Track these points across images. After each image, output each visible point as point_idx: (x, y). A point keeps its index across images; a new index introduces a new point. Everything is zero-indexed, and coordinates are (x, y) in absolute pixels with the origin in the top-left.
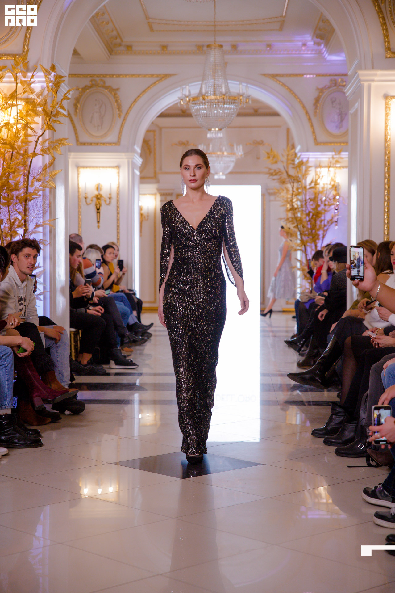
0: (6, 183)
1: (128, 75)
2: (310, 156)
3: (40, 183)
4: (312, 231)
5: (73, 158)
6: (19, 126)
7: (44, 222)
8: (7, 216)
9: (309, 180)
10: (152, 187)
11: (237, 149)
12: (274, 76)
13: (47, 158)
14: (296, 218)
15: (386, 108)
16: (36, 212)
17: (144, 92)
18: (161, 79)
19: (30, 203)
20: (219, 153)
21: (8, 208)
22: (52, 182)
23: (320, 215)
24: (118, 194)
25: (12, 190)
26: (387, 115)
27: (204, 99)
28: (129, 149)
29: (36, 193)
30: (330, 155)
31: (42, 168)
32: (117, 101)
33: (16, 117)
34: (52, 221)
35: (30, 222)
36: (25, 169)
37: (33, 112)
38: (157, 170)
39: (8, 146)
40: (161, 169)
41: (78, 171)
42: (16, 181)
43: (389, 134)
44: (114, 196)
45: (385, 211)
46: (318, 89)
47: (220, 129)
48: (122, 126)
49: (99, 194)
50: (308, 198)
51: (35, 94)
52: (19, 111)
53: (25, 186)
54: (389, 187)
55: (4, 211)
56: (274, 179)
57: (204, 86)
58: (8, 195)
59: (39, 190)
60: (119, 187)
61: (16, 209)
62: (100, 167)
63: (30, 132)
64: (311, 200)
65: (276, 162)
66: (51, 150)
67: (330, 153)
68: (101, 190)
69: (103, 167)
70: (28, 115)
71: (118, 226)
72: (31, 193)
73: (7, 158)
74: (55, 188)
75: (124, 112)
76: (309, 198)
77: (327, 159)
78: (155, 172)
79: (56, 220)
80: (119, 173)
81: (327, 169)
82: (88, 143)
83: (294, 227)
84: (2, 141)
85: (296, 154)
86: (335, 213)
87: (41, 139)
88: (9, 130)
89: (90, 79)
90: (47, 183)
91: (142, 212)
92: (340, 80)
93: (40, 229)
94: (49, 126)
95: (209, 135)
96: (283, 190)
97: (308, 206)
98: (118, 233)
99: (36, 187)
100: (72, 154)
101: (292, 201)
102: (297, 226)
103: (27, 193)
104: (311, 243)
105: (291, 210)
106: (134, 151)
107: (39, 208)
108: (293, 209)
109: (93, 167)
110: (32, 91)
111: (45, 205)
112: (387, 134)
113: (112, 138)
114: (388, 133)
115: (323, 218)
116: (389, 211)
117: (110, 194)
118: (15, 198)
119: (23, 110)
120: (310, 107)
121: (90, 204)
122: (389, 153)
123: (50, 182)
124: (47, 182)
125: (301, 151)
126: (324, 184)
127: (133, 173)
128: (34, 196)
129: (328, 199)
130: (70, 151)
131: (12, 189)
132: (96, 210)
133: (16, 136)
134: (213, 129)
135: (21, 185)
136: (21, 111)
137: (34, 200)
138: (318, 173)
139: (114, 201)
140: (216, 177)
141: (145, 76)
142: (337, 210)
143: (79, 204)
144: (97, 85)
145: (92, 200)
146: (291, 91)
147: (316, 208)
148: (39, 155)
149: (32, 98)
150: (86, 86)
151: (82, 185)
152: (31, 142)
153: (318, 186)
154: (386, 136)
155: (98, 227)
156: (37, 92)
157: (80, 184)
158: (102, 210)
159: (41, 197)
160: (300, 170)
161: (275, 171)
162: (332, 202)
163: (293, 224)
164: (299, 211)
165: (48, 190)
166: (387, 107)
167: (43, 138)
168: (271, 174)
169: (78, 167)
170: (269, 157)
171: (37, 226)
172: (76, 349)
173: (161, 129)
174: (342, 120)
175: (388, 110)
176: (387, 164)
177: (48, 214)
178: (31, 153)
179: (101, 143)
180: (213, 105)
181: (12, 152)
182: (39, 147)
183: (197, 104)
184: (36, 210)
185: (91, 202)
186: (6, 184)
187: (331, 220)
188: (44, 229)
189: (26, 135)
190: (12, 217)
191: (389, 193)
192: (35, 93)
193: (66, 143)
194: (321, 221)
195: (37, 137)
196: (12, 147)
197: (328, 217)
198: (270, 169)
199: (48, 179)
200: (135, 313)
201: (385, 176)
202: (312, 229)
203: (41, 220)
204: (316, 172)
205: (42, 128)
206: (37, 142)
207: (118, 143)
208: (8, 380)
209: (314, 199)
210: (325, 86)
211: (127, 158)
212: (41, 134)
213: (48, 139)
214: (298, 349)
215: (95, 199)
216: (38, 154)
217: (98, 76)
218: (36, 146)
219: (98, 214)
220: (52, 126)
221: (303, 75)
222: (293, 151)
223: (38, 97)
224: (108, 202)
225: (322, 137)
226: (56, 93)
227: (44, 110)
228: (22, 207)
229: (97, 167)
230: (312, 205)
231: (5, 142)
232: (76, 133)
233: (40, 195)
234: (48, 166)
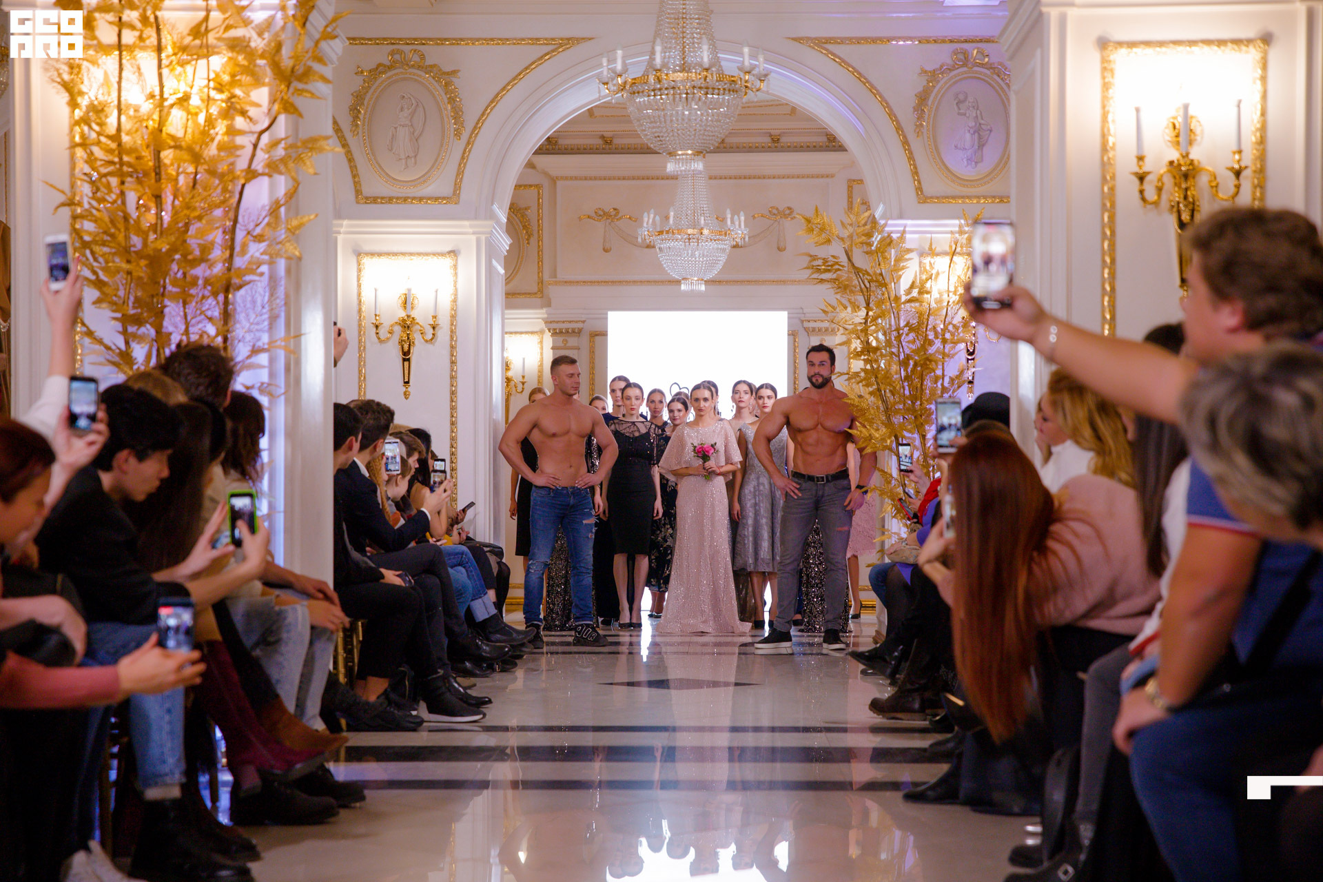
0: (179, 243)
1: (478, 40)
2: (907, 229)
3: (263, 246)
4: (913, 403)
5: (347, 232)
6: (214, 110)
7: (271, 342)
8: (183, 327)
9: (904, 283)
10: (533, 317)
11: (732, 222)
12: (821, 43)
13: (282, 184)
14: (875, 372)
15: (1104, 69)
16: (252, 317)
17: (516, 78)
18: (553, 51)
19: (239, 297)
20: (690, 231)
21: (185, 308)
22: (292, 245)
23: (933, 365)
24: (453, 317)
25: (195, 262)
26: (1106, 86)
27: (659, 80)
28: (480, 212)
29: (252, 269)
30: (954, 225)
31: (267, 208)
32: (451, 100)
33: (206, 90)
34: (292, 340)
35: (236, 341)
36: (226, 213)
37: (247, 75)
38: (546, 277)
39: (185, 156)
40: (554, 274)
41: (359, 264)
42: (204, 240)
43: (1112, 131)
44: (444, 321)
45: (1104, 317)
46: (924, 72)
47: (699, 153)
48: (463, 157)
49: (408, 316)
50: (902, 324)
51: (253, 28)
52: (212, 76)
53: (227, 253)
54: (1113, 261)
55: (173, 313)
56: (822, 281)
57: (658, 49)
58: (184, 274)
59: (259, 265)
60: (455, 301)
61: (204, 309)
62: (411, 254)
63: (240, 122)
64: (912, 329)
65: (828, 241)
66: (291, 165)
67: (957, 222)
68: (412, 308)
69: (419, 254)
70: (234, 82)
71: (453, 393)
72: (239, 268)
73: (183, 189)
74: (300, 259)
75: (469, 126)
76: (907, 325)
77: (949, 235)
78: (541, 282)
79: (303, 338)
80: (455, 267)
81: (947, 259)
82: (382, 198)
83: (871, 393)
84: (172, 143)
85: (874, 221)
86: (968, 359)
87: (265, 139)
88: (189, 113)
89: (392, 47)
90: (280, 246)
91: (510, 374)
92: (975, 52)
93: (263, 359)
94: (285, 104)
95: (671, 167)
96: (846, 308)
97: (904, 344)
98: (453, 408)
99: (252, 257)
100: (345, 222)
101: (865, 331)
102: (879, 390)
103: (229, 269)
104: (910, 431)
105: (862, 353)
106: (492, 216)
107: (260, 308)
108: (867, 349)
109: (395, 254)
110: (247, 23)
111: (275, 299)
112: (1106, 131)
113: (439, 185)
114: (1109, 130)
115: (939, 372)
116: (1113, 317)
117: (435, 317)
118: (200, 282)
119: (224, 73)
120: (907, 116)
121: (388, 339)
122: (1113, 178)
123: (288, 244)
124: (280, 243)
125: (885, 216)
126: (941, 294)
127: (490, 268)
128: (247, 278)
129: (950, 327)
130: (339, 215)
131: (194, 259)
132: (400, 356)
133: (205, 135)
134: (680, 152)
135: (217, 253)
136: (217, 75)
137: (247, 287)
138: (928, 268)
139: (443, 335)
140: (683, 287)
141: (518, 41)
142: (972, 354)
143: (360, 341)
144: (405, 63)
145: (391, 332)
146: (860, 76)
147: (923, 348)
148: (260, 178)
149: (244, 37)
150: (379, 65)
151: (368, 296)
152: (243, 147)
153: (926, 296)
154: (1104, 136)
155: (406, 395)
156: (256, 22)
157: (363, 294)
158: (414, 357)
159: (266, 277)
160: (885, 258)
161: (825, 261)
162: (961, 335)
163: (867, 385)
164: (882, 355)
165: (282, 264)
166: (1106, 68)
167: (271, 136)
168: (819, 271)
169: (359, 254)
170: (811, 230)
171: (255, 351)
172: (349, 670)
173: (554, 180)
174: (981, 146)
175: (1108, 74)
176: (1108, 205)
177: (281, 322)
178: (242, 171)
179: (414, 198)
180: (680, 94)
181: (196, 174)
182: (261, 156)
183: (643, 92)
184: (251, 312)
185: (389, 335)
186: (180, 245)
187: (958, 377)
188: (272, 361)
189: (232, 131)
190: (191, 330)
191: (1113, 275)
192: (253, 25)
193: (327, 148)
194: (936, 380)
195: (256, 136)
196: (196, 158)
197: (952, 369)
198: (814, 258)
199: (283, 237)
200: (491, 595)
201: (1104, 233)
202: (914, 398)
203: (265, 338)
204: (920, 263)
205: (269, 110)
206: (255, 146)
207: (454, 197)
208: (169, 711)
209: (918, 327)
210: (941, 67)
211: (474, 233)
212: (266, 124)
213: (282, 139)
214: (889, 671)
215: (398, 329)
216: (263, 174)
217: (409, 41)
218: (253, 155)
219: (406, 363)
220: (292, 105)
221: (889, 40)
222: (867, 214)
223: (260, 34)
224: (429, 336)
225: (934, 184)
226: (304, 24)
227: (276, 66)
228: (218, 303)
229: (403, 254)
230: (913, 342)
231: (178, 144)
232: (355, 176)
233: (262, 274)
234: (282, 202)
